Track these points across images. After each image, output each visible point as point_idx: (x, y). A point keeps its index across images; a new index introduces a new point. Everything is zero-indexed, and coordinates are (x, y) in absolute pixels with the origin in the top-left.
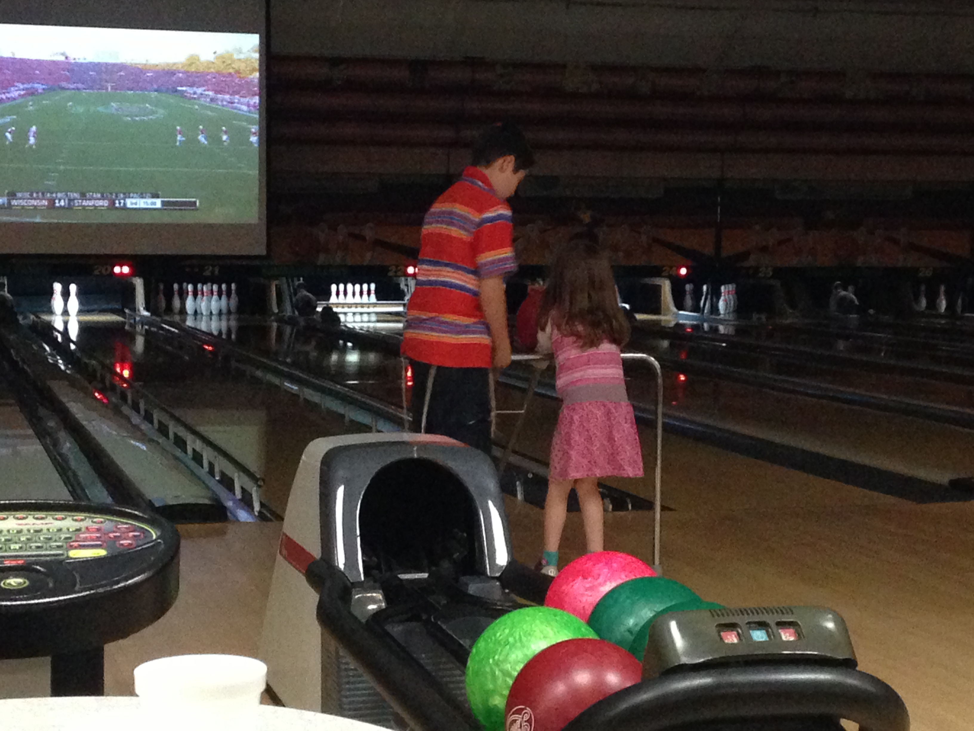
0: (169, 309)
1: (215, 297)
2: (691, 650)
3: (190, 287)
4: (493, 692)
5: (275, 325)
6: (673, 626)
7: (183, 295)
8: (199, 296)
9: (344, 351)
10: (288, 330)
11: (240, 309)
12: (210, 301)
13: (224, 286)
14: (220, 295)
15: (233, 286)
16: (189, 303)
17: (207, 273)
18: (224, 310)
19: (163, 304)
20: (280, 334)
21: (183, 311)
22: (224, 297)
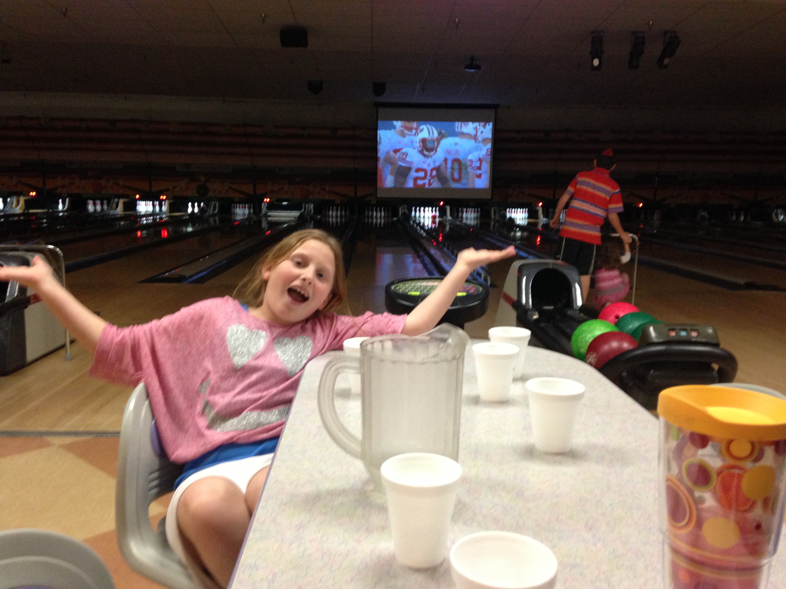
0: (458, 216)
1: (473, 212)
2: (657, 337)
3: (465, 209)
4: (581, 348)
5: (493, 223)
6: (651, 329)
7: (462, 212)
8: (468, 213)
9: (515, 232)
10: (497, 224)
11: (481, 217)
12: (471, 214)
13: (476, 209)
14: (475, 212)
15: (479, 209)
16: (464, 215)
17: (471, 204)
18: (476, 217)
19: (456, 215)
20: (494, 226)
21: (462, 217)
22: (476, 213)
